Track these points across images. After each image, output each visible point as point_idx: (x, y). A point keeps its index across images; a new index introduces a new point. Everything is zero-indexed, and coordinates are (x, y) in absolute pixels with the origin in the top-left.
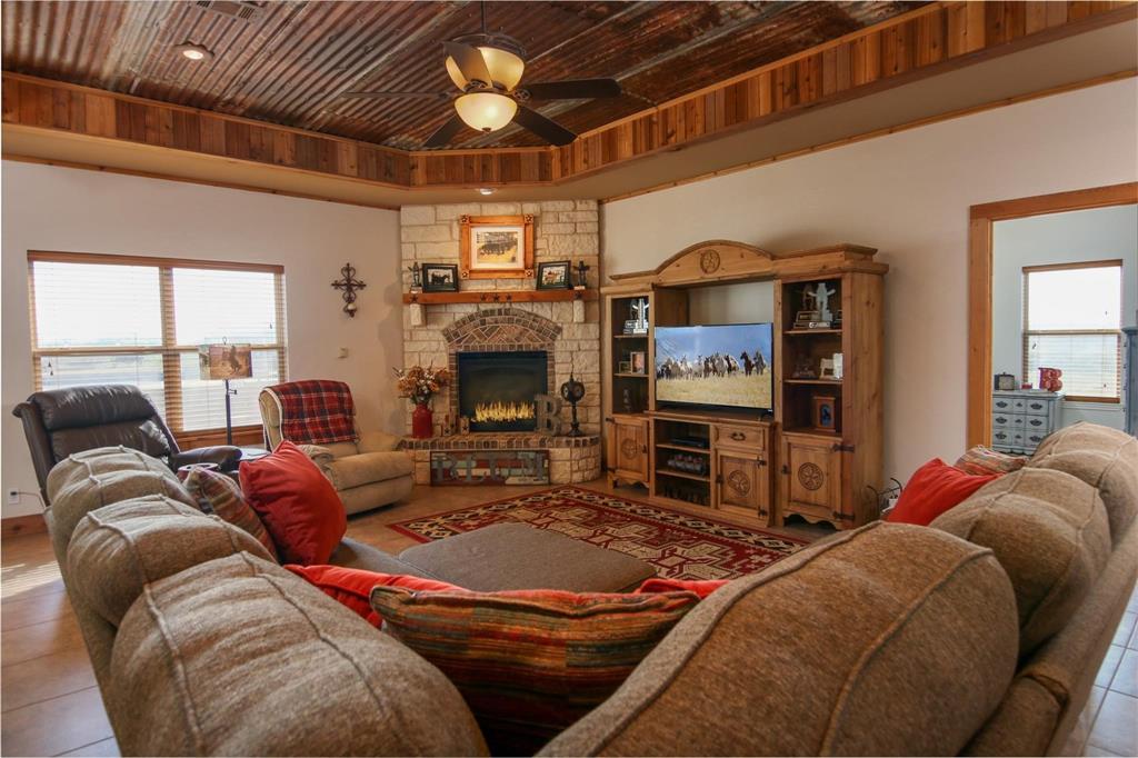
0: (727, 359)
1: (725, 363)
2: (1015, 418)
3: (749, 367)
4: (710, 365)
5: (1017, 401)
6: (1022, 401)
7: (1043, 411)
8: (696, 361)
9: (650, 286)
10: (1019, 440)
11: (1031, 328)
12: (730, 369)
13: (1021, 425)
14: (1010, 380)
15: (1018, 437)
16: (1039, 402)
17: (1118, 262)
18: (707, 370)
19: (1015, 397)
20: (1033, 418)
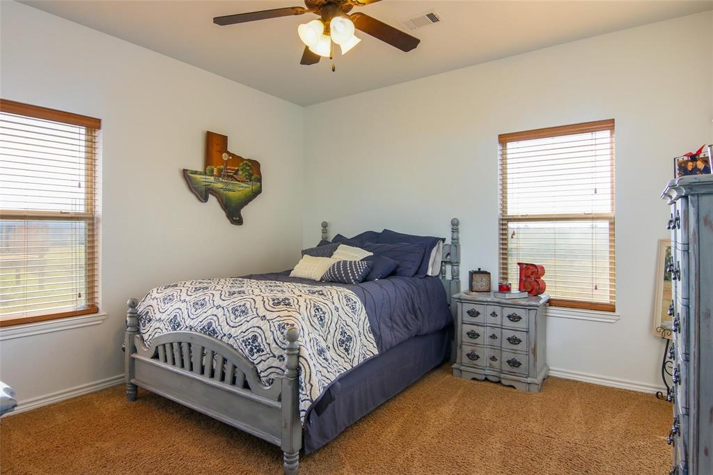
2: (489, 332)
5: (490, 309)
6: (498, 309)
7: (521, 325)
10: (494, 363)
11: (511, 212)
13: (497, 342)
14: (485, 278)
15: (493, 359)
16: (519, 312)
17: (609, 124)
19: (488, 303)
20: (510, 334)
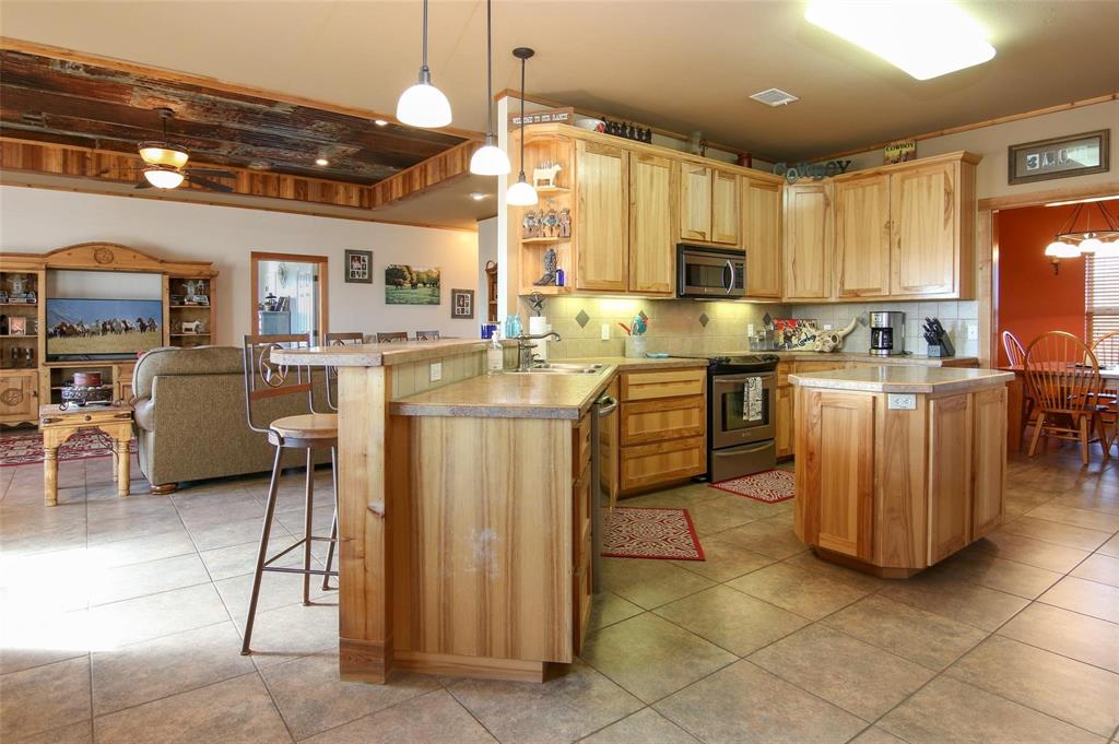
0: (124, 322)
1: (123, 325)
3: (143, 328)
4: (108, 327)
8: (94, 324)
9: (44, 267)
12: (127, 329)
18: (105, 330)
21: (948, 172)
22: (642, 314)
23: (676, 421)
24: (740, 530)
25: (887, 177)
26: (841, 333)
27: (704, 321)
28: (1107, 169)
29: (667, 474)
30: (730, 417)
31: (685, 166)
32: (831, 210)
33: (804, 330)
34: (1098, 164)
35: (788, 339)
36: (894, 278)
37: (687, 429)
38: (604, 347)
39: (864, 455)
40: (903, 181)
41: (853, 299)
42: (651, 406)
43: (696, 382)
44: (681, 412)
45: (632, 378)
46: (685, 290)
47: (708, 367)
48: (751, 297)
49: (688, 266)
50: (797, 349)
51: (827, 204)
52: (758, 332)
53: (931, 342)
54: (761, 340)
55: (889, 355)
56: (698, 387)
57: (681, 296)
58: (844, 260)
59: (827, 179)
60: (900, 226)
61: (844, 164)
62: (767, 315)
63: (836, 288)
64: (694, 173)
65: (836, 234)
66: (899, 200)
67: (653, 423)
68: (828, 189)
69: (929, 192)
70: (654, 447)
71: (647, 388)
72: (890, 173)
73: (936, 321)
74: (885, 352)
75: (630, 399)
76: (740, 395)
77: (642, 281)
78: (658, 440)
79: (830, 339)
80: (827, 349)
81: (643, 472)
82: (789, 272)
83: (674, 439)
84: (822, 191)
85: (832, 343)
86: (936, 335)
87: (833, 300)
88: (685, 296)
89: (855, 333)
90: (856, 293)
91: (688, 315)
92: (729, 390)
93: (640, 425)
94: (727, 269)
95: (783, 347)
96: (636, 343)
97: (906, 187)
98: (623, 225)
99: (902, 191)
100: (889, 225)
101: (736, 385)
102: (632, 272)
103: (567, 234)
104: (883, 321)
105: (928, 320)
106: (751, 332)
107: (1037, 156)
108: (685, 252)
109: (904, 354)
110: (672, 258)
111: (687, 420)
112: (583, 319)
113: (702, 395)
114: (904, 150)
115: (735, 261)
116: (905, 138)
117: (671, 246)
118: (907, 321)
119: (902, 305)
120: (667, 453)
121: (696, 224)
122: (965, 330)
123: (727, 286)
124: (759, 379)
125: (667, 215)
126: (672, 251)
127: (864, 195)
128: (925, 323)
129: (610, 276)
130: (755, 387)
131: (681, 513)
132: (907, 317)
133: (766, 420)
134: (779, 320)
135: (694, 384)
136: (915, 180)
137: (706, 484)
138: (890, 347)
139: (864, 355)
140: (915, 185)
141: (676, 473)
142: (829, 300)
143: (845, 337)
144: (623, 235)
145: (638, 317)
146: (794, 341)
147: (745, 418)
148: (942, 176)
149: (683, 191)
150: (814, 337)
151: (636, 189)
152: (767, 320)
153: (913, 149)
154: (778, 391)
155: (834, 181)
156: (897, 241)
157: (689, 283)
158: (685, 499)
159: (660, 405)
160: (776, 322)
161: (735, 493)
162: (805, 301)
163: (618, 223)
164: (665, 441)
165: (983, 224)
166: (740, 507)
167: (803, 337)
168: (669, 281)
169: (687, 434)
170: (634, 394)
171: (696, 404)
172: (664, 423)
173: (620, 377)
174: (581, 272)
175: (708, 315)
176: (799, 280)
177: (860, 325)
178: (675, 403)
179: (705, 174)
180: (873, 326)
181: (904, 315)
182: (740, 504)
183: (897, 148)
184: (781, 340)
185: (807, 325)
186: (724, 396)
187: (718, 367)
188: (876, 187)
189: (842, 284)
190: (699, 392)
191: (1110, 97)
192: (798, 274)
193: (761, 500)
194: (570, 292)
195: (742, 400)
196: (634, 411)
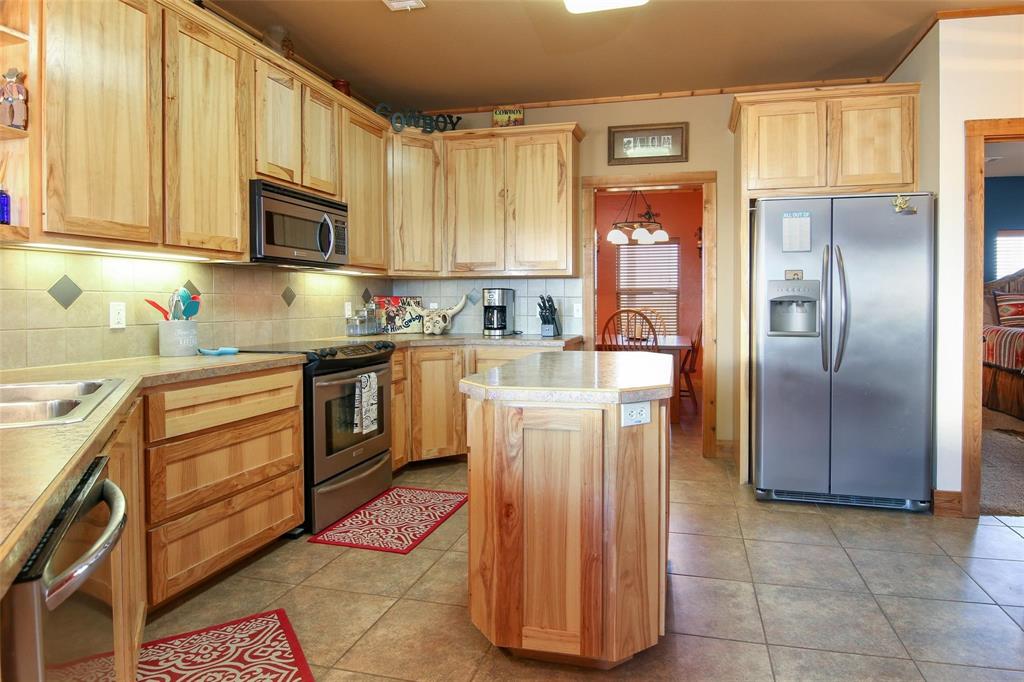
21: (561, 143)
22: (189, 285)
23: (256, 455)
24: (381, 632)
25: (501, 140)
26: (450, 313)
27: (289, 297)
28: (686, 159)
29: (241, 547)
30: (337, 431)
31: (262, 66)
32: (441, 170)
33: (408, 309)
34: (679, 154)
35: (391, 319)
36: (510, 251)
37: (273, 465)
38: (115, 343)
39: (591, 500)
40: (517, 147)
41: (464, 275)
42: (210, 441)
43: (287, 389)
44: (266, 438)
45: (172, 398)
46: (264, 250)
47: (304, 365)
48: (353, 266)
49: (269, 216)
50: (401, 331)
51: (437, 164)
52: (357, 312)
53: (546, 320)
54: (362, 322)
55: (503, 336)
56: (291, 397)
57: (258, 260)
58: (455, 229)
59: (436, 134)
60: (514, 195)
61: (455, 120)
62: (367, 291)
63: (447, 260)
64: (276, 80)
65: (447, 198)
66: (514, 167)
67: (215, 468)
68: (437, 145)
69: (543, 162)
70: (218, 508)
71: (201, 411)
72: (504, 136)
73: (550, 300)
74: (498, 332)
75: (168, 435)
76: (349, 400)
77: (189, 230)
78: (226, 494)
79: (440, 319)
80: (437, 331)
81: (197, 555)
82: (396, 239)
83: (253, 486)
84: (429, 145)
85: (442, 324)
86: (550, 314)
87: (444, 274)
88: (266, 259)
89: (465, 312)
90: (469, 267)
91: (265, 289)
92: (334, 395)
93: (190, 478)
94: (324, 226)
95: (386, 329)
96: (180, 332)
97: (520, 154)
98: (151, 132)
99: (517, 157)
100: (503, 194)
101: (343, 387)
102: (169, 214)
103: (19, 120)
104: (496, 299)
105: (542, 298)
106: (348, 313)
107: (632, 139)
108: (264, 193)
109: (515, 334)
110: (243, 200)
111: (274, 450)
112: (66, 293)
113: (296, 407)
114: (513, 117)
115: (335, 217)
116: (513, 104)
117: (241, 181)
118: (517, 299)
119: (512, 281)
120: (242, 510)
121: (279, 156)
122: (571, 309)
123: (324, 249)
124: (373, 375)
125: (233, 130)
126: (242, 190)
127: (477, 158)
128: (540, 301)
129: (123, 216)
130: (368, 386)
131: (274, 623)
132: (518, 294)
133: (381, 429)
134: (380, 297)
135: (284, 394)
136: (529, 147)
137: (305, 538)
138: (503, 327)
139: (476, 336)
140: (529, 152)
141: (258, 538)
142: (440, 275)
143: (453, 317)
144: (151, 147)
145: (182, 290)
146: (398, 322)
147: (356, 430)
148: (556, 145)
149: (259, 102)
150: (420, 317)
151: (176, 75)
152: (367, 298)
153: (521, 116)
154: (393, 386)
155: (445, 138)
156: (511, 211)
157: (270, 240)
158: (277, 581)
159: (228, 436)
160: (376, 299)
161: (351, 546)
162: (415, 274)
163: (140, 127)
164: (239, 492)
165: (586, 202)
166: (366, 576)
167: (408, 317)
168: (237, 235)
169: (274, 471)
170: (175, 425)
171: (288, 423)
172: (235, 462)
173: (146, 400)
174: (54, 200)
175: (295, 289)
176: (407, 249)
177: (470, 303)
178: (253, 429)
179: (291, 87)
180: (486, 304)
181: (514, 291)
182: (364, 569)
183: (506, 113)
184: (384, 321)
185: (412, 303)
186: (328, 405)
187: (320, 365)
188: (489, 150)
189: (454, 256)
190: (294, 405)
191: (689, 93)
192: (406, 243)
193: (392, 551)
194: (26, 238)
195: (352, 407)
196: (177, 455)
